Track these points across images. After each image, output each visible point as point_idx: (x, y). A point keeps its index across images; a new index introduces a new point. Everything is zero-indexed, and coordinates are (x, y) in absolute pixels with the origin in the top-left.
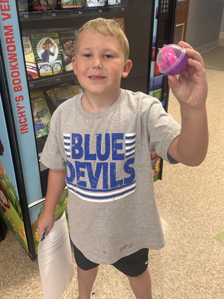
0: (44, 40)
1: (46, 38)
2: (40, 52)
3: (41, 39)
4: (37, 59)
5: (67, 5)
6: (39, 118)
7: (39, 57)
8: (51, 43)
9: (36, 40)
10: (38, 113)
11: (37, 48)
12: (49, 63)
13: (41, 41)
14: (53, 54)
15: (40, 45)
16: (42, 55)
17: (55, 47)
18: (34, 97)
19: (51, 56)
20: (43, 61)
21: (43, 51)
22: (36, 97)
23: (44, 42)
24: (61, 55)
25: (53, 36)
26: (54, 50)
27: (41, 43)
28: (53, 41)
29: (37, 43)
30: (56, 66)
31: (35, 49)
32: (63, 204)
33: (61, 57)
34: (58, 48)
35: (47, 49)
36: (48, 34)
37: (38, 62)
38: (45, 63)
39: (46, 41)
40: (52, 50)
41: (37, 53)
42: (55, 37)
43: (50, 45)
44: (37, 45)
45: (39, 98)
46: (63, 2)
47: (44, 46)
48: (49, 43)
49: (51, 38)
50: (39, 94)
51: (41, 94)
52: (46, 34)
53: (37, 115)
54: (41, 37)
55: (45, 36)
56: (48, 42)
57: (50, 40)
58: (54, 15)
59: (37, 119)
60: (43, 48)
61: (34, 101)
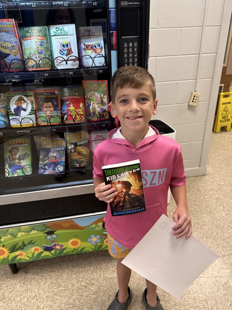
0: (16, 98)
1: (19, 96)
2: (13, 107)
3: (14, 96)
4: (9, 113)
5: (33, 68)
6: (19, 160)
7: (11, 111)
8: (23, 100)
9: (9, 97)
10: (20, 156)
11: (10, 104)
12: (20, 117)
13: (13, 98)
14: (25, 110)
15: (13, 101)
16: (14, 110)
17: (28, 104)
18: (21, 142)
19: (22, 112)
20: (15, 115)
21: (15, 106)
22: (23, 143)
23: (16, 99)
24: (34, 111)
25: (26, 94)
26: (27, 106)
27: (14, 100)
28: (25, 99)
29: (11, 100)
30: (25, 120)
31: (9, 104)
32: (16, 236)
33: (34, 112)
34: (32, 105)
35: (19, 105)
36: (21, 92)
37: (10, 115)
38: (17, 117)
39: (18, 99)
40: (24, 106)
41: (10, 108)
42: (28, 95)
43: (23, 101)
44: (10, 101)
45: (25, 144)
46: (29, 65)
47: (16, 103)
48: (22, 100)
49: (24, 96)
50: (26, 140)
51: (28, 140)
52: (19, 93)
53: (19, 158)
54: (13, 95)
55: (18, 94)
56: (20, 99)
57: (22, 97)
58: (17, 77)
59: (18, 161)
60: (16, 104)
61: (20, 146)
